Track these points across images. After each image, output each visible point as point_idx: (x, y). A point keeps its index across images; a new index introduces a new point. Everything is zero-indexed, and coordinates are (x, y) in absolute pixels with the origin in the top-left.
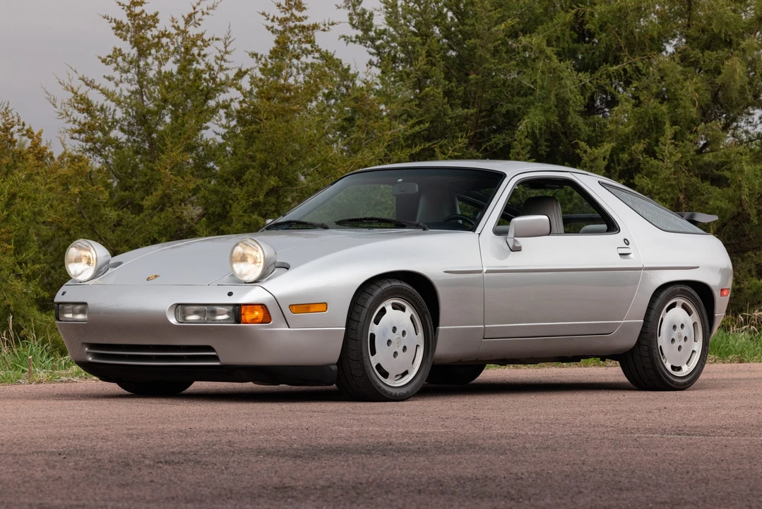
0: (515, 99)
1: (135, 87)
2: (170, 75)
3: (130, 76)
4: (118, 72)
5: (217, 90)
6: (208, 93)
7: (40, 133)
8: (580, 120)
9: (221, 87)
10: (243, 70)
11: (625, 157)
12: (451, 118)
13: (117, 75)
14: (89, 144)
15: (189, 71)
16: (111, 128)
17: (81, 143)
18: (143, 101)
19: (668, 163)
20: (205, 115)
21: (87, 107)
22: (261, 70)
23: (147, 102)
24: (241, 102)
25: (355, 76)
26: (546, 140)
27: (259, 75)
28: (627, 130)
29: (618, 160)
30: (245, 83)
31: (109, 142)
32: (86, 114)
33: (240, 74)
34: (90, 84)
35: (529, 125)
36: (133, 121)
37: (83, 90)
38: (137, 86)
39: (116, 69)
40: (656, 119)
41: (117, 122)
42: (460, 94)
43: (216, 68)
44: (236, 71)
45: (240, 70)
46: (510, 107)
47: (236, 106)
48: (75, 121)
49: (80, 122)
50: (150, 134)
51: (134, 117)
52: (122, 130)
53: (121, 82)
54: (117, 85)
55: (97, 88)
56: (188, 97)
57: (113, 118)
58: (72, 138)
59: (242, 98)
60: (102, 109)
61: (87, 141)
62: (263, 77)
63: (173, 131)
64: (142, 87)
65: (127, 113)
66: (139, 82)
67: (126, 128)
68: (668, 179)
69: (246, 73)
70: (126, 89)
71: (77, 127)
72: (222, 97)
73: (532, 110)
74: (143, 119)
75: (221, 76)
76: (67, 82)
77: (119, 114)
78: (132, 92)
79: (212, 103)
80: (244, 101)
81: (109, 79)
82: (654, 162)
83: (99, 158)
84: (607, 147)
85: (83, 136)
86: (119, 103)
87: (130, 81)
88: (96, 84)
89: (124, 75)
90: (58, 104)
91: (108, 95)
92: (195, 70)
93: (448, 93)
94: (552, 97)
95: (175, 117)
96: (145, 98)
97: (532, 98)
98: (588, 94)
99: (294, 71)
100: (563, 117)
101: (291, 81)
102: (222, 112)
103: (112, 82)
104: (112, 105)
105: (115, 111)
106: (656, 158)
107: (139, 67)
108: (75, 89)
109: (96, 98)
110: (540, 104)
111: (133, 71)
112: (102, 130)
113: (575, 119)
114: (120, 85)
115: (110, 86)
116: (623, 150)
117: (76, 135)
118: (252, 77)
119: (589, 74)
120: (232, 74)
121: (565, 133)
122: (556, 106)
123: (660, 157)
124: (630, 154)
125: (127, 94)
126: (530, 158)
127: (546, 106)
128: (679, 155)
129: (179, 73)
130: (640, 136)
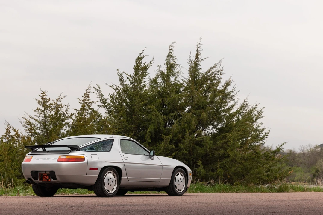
0: (145, 123)
1: (43, 118)
2: (52, 115)
3: (42, 115)
4: (39, 114)
5: (65, 119)
6: (63, 120)
7: (18, 130)
8: (164, 128)
9: (66, 118)
10: (73, 114)
11: (176, 138)
12: (128, 128)
13: (38, 115)
14: (31, 134)
15: (58, 114)
16: (36, 129)
17: (28, 133)
18: (45, 122)
19: (188, 140)
20: (62, 126)
21: (29, 123)
22: (77, 114)
23: (46, 122)
24: (72, 122)
25: (102, 116)
26: (154, 134)
27: (77, 115)
28: (176, 131)
29: (174, 139)
30: (73, 117)
31: (36, 133)
32: (29, 126)
33: (72, 115)
34: (31, 117)
35: (150, 129)
36: (42, 127)
37: (29, 119)
38: (44, 118)
39: (38, 113)
40: (184, 128)
41: (38, 128)
42: (130, 121)
43: (65, 113)
44: (70, 114)
45: (72, 114)
46: (144, 125)
47: (71, 123)
48: (27, 127)
49: (28, 128)
50: (47, 131)
51: (43, 126)
52: (39, 130)
53: (39, 117)
54: (38, 118)
55: (33, 118)
56: (57, 121)
57: (37, 127)
58: (26, 132)
59: (73, 121)
60: (34, 124)
61: (30, 133)
62: (78, 116)
63: (54, 130)
64: (45, 118)
65: (41, 125)
66: (44, 117)
67: (40, 129)
68: (188, 145)
69: (73, 115)
70: (41, 119)
71: (27, 129)
72: (67, 121)
73: (151, 126)
74: (45, 126)
75: (67, 115)
76: (24, 117)
77: (39, 125)
78: (42, 120)
79: (64, 123)
80: (73, 122)
81: (36, 116)
82: (184, 140)
83: (33, 138)
84: (170, 136)
85: (29, 131)
86: (39, 122)
87: (42, 117)
88: (33, 117)
89: (40, 115)
90: (22, 123)
91: (36, 120)
92: (59, 114)
93: (127, 121)
94: (156, 122)
95: (54, 126)
96: (46, 121)
97: (150, 122)
98: (166, 121)
99: (87, 114)
100: (159, 127)
101: (86, 116)
102: (67, 125)
103: (37, 117)
104: (37, 123)
105: (37, 125)
106: (184, 139)
107: (44, 113)
108: (26, 119)
109: (33, 121)
110: (152, 124)
111: (43, 114)
112: (34, 130)
113: (162, 128)
114: (39, 118)
115: (36, 118)
116: (175, 137)
117: (27, 131)
118: (75, 116)
119: (166, 116)
120: (69, 115)
121: (159, 132)
122: (157, 125)
123: (185, 139)
124: (177, 138)
125: (41, 120)
126: (150, 139)
127: (154, 125)
128: (191, 138)
129: (55, 114)
130: (180, 133)
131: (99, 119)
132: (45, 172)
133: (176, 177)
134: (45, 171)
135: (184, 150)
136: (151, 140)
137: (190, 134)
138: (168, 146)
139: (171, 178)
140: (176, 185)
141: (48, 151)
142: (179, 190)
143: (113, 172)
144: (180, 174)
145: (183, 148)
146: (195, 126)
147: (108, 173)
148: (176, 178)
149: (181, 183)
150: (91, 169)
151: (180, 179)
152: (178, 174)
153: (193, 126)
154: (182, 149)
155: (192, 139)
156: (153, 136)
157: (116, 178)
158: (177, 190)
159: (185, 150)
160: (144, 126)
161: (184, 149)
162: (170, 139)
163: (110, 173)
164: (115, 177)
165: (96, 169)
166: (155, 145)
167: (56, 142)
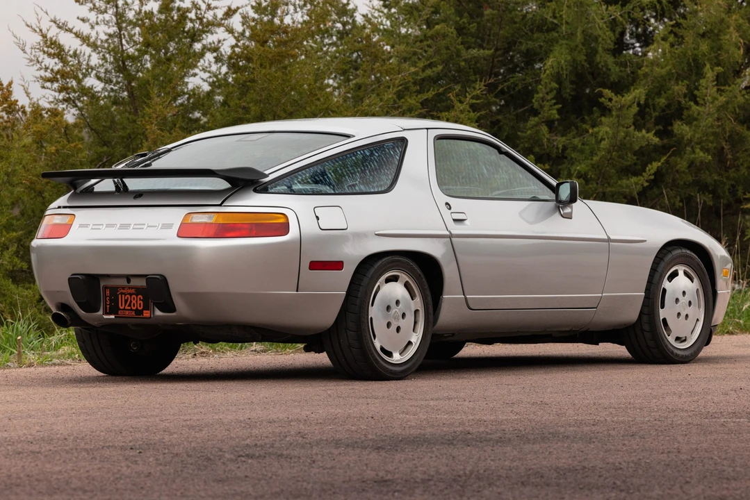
0: (535, 35)
1: (113, 29)
2: (150, 15)
3: (107, 17)
4: (93, 13)
5: (204, 32)
6: (195, 35)
7: (10, 84)
8: (610, 60)
9: (209, 26)
10: (233, 7)
11: (662, 101)
12: (465, 60)
13: (92, 16)
14: (63, 94)
15: (172, 9)
16: (85, 76)
17: (53, 93)
18: (122, 45)
19: (710, 108)
20: (190, 60)
21: (58, 52)
22: (253, 7)
23: (126, 46)
24: (233, 47)
25: (355, 10)
26: (572, 82)
27: (252, 14)
28: (664, 72)
29: (654, 105)
30: (236, 22)
31: (87, 91)
32: (56, 60)
33: (230, 13)
34: (62, 27)
35: (555, 64)
36: (110, 67)
37: (53, 32)
38: (115, 29)
39: (91, 10)
40: (695, 60)
41: (92, 69)
42: (473, 30)
43: (203, 7)
44: (225, 9)
45: (229, 8)
46: (530, 44)
47: (226, 49)
48: (46, 69)
49: (52, 70)
50: (129, 83)
51: (111, 63)
52: (99, 78)
53: (97, 24)
54: (92, 27)
55: (70, 31)
56: (171, 39)
57: (88, 65)
58: (43, 87)
59: (233, 42)
60: (75, 55)
61: (60, 91)
62: (256, 16)
63: (156, 77)
64: (120, 29)
65: (104, 58)
66: (118, 25)
67: (102, 75)
68: (712, 126)
69: (235, 11)
70: (102, 32)
71: (48, 75)
72: (209, 39)
73: (557, 48)
74: (122, 63)
75: (209, 16)
76: (34, 23)
77: (95, 60)
78: (110, 35)
79: (198, 46)
80: (237, 45)
81: (83, 20)
82: (695, 107)
83: (74, 111)
84: (638, 93)
85: (56, 85)
86: (94, 46)
87: (107, 23)
88: (70, 26)
89: (101, 17)
90: (28, 49)
91: (85, 39)
92: (179, 9)
93: (460, 30)
94: (578, 34)
95: (158, 63)
96: (124, 42)
97: (555, 35)
98: (619, 30)
99: (291, 8)
100: (591, 54)
102: (209, 56)
103: (87, 24)
104: (88, 50)
105: (90, 56)
106: (697, 103)
107: (117, 7)
108: (44, 31)
109: (69, 42)
110: (564, 42)
111: (111, 11)
112: (76, 78)
113: (605, 59)
114: (97, 27)
115: (85, 29)
116: (659, 94)
117: (48, 84)
118: (244, 17)
119: (619, 6)
120: (220, 14)
121: (592, 74)
122: (583, 44)
123: (702, 102)
124: (667, 99)
125: (104, 37)
126: (555, 104)
127: (572, 44)
128: (722, 99)
129: (160, 12)
130: (679, 78)
131: (344, 24)
132: (129, 281)
133: (666, 284)
134: (128, 278)
135: (698, 150)
136: (559, 111)
137: (721, 81)
138: (627, 134)
139: (648, 290)
140: (664, 320)
141: (139, 194)
142: (678, 339)
143: (404, 277)
144: (681, 273)
145: (690, 141)
146: (739, 48)
147: (388, 281)
148: (664, 290)
149: (689, 310)
150: (315, 265)
151: (684, 293)
152: (675, 274)
153: (733, 49)
154: (687, 145)
155: (727, 103)
156: (568, 91)
157: (418, 299)
158: (671, 339)
159: (702, 149)
160: (528, 50)
161: (697, 143)
162: (639, 105)
163: (395, 279)
164: (413, 297)
165: (338, 265)
166: (577, 128)
167: (169, 150)
